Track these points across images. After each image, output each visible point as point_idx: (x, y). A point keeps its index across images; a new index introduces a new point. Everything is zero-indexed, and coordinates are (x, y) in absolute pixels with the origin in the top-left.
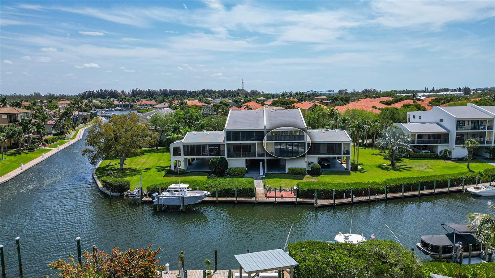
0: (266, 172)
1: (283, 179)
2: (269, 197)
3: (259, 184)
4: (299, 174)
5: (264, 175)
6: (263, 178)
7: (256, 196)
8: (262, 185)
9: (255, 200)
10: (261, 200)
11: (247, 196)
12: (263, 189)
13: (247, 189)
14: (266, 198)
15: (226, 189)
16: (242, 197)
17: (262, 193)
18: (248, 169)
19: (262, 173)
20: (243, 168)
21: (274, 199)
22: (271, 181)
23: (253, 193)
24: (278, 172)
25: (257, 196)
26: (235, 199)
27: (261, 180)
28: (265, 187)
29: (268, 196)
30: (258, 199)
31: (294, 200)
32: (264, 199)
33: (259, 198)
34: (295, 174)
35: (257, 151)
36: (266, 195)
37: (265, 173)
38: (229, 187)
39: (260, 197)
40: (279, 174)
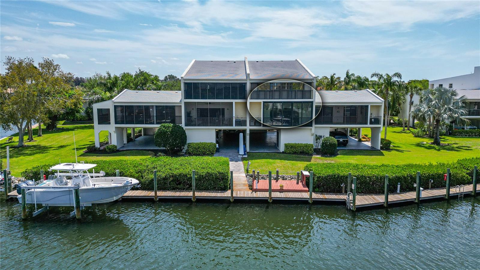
0: (248, 150)
1: (279, 161)
2: (256, 190)
3: (238, 168)
4: (302, 153)
5: (245, 154)
6: (243, 159)
7: (232, 188)
8: (243, 170)
9: (230, 196)
10: (242, 196)
11: (215, 188)
12: (245, 175)
13: (216, 175)
14: (251, 191)
15: (176, 175)
16: (205, 190)
17: (243, 182)
18: (219, 146)
19: (241, 152)
20: (211, 143)
21: (266, 195)
22: (258, 163)
23: (227, 183)
24: (268, 151)
25: (234, 188)
26: (190, 194)
27: (241, 162)
28: (247, 172)
29: (255, 188)
30: (237, 194)
31: (306, 195)
32: (248, 194)
33: (239, 192)
34: (295, 153)
35: (234, 115)
36: (251, 187)
37: (247, 152)
38: (181, 171)
39: (240, 190)
40: (270, 154)
